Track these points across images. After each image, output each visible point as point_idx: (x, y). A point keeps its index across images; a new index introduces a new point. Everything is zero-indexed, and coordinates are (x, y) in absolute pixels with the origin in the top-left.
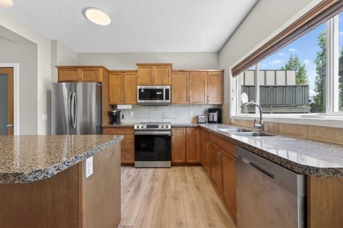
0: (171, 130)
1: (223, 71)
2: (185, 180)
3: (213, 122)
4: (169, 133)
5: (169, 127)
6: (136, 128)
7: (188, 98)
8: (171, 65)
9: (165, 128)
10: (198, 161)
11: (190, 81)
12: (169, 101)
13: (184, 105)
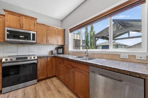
0: (37, 60)
1: (65, 30)
2: (49, 89)
3: (60, 54)
4: (36, 61)
5: (36, 58)
6: (4, 60)
7: (47, 41)
8: (36, 19)
9: (33, 58)
10: (54, 74)
11: (49, 31)
12: (35, 41)
13: (44, 44)
